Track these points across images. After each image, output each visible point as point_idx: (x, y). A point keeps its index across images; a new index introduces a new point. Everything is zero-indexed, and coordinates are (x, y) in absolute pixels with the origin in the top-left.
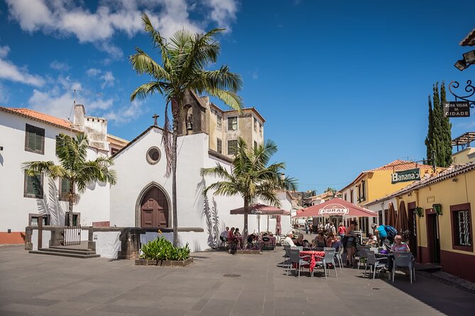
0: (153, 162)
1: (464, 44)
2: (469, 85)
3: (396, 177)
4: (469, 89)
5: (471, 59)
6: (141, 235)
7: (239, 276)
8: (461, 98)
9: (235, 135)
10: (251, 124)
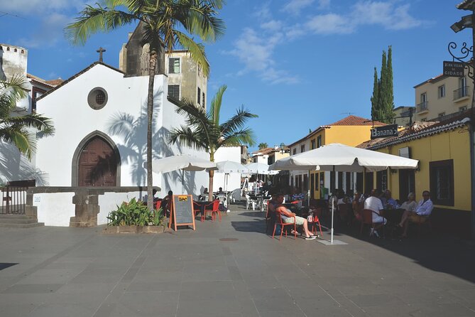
0: (97, 105)
1: (461, 7)
2: (464, 47)
3: (375, 132)
4: (464, 50)
5: (468, 23)
6: (99, 196)
7: (236, 239)
8: (458, 59)
9: (177, 79)
10: (196, 68)
